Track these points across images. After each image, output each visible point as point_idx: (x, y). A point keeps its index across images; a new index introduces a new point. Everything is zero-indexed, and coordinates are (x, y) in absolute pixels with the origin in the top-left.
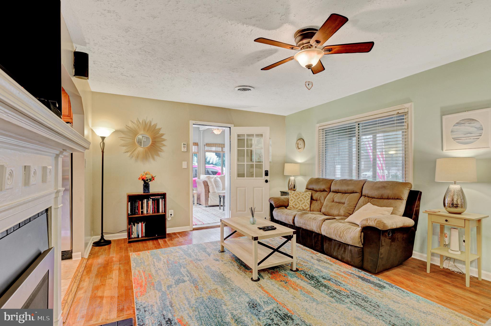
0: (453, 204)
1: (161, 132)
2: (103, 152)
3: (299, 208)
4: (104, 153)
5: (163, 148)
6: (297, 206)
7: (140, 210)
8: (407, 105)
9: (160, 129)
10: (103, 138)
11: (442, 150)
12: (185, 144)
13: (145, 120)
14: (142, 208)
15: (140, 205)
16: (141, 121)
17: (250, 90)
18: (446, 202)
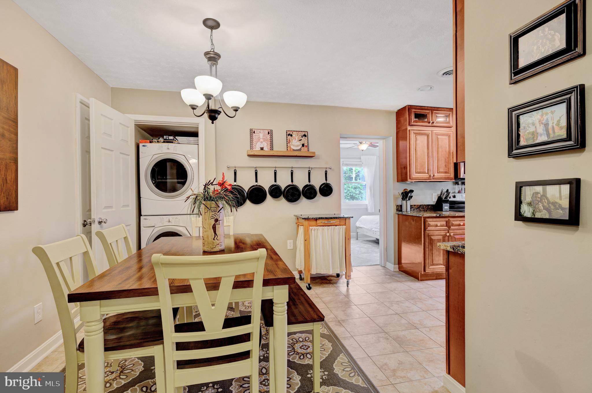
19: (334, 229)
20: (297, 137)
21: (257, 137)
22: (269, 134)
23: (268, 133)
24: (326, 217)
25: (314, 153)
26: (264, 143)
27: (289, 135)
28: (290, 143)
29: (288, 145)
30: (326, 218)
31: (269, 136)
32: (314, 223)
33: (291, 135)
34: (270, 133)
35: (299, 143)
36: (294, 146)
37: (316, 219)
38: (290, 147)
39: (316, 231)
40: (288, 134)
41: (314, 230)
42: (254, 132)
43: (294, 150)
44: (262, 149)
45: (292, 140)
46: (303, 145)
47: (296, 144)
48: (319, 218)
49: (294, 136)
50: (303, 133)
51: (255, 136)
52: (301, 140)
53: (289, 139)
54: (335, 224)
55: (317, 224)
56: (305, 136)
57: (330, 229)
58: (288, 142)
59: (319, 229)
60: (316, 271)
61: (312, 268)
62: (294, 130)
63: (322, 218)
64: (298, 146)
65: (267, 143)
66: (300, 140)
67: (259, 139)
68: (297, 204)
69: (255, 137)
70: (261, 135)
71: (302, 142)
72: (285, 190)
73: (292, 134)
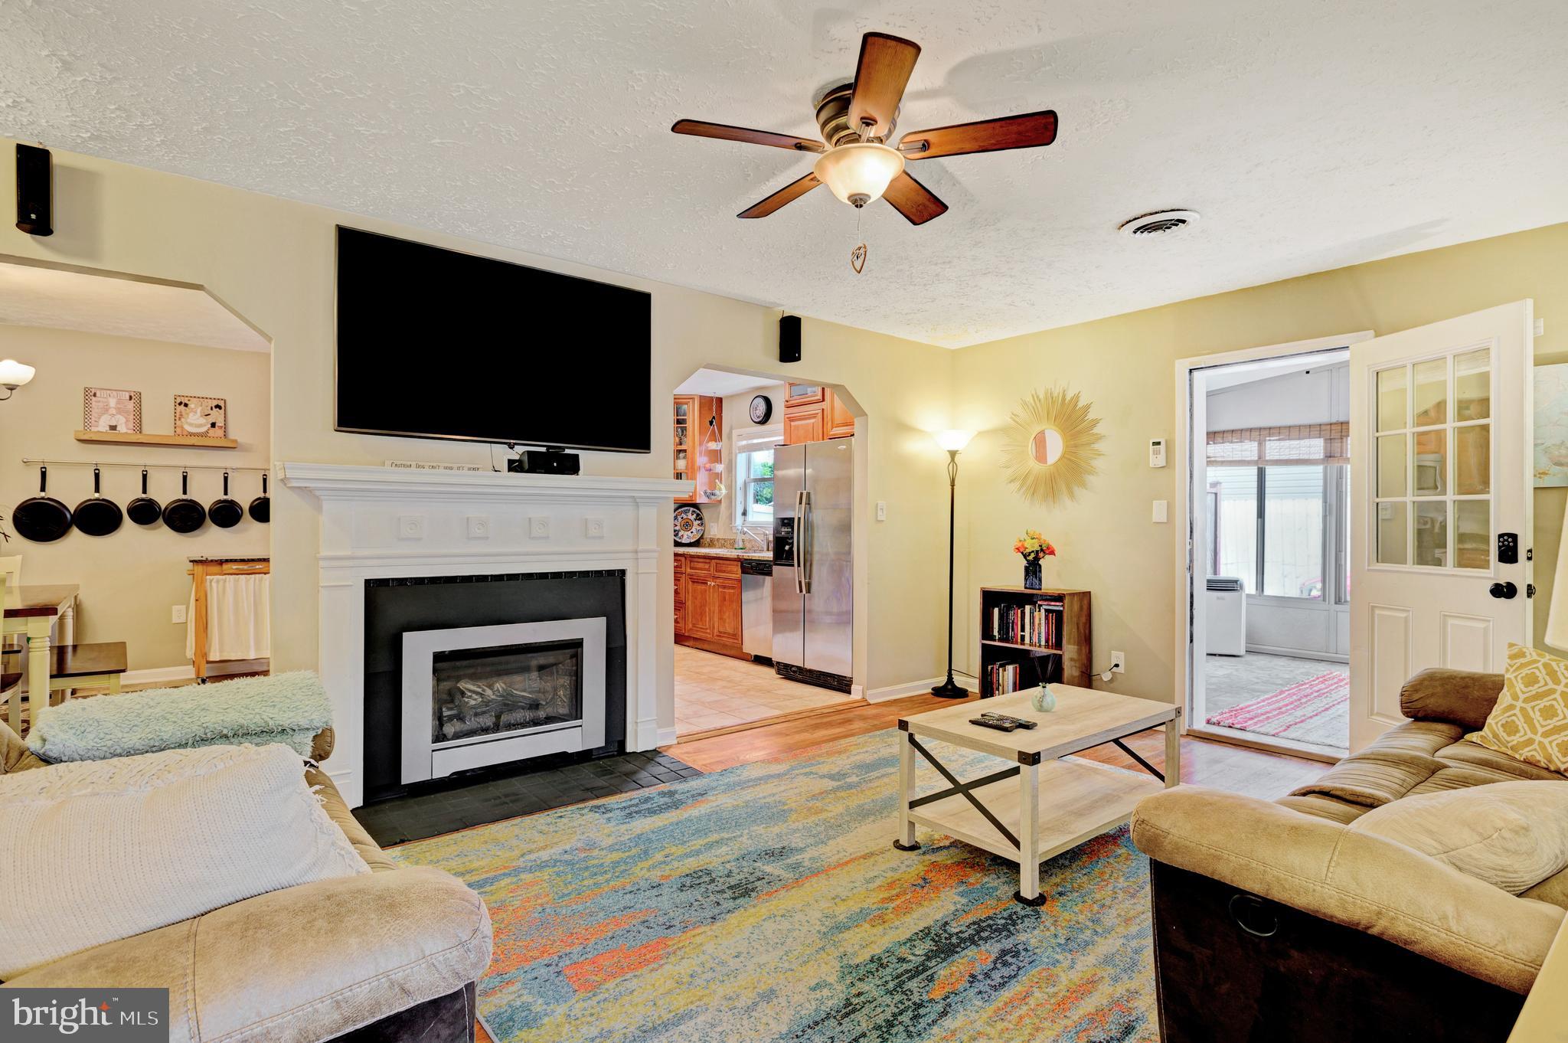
1: (1091, 416)
2: (953, 486)
4: (955, 487)
5: (1094, 463)
7: (1020, 633)
9: (1088, 407)
10: (953, 454)
12: (1159, 443)
13: (1051, 389)
14: (1023, 630)
15: (1019, 619)
16: (1041, 396)
17: (1183, 222)
19: (261, 580)
20: (200, 408)
21: (101, 404)
22: (133, 401)
23: (128, 398)
24: (242, 558)
25: (235, 441)
26: (119, 416)
27: (180, 404)
28: (183, 420)
29: (178, 422)
30: (243, 561)
31: (131, 405)
32: (216, 568)
33: (186, 405)
34: (136, 398)
35: (205, 421)
36: (191, 425)
37: (221, 562)
38: (182, 427)
39: (221, 583)
40: (178, 402)
41: (218, 581)
42: (95, 395)
43: (191, 434)
44: (113, 428)
45: (188, 414)
46: (213, 425)
47: (195, 421)
48: (227, 561)
49: (192, 405)
50: (215, 403)
51: (96, 402)
52: (209, 415)
53: (181, 412)
54: (262, 571)
55: (222, 571)
56: (218, 407)
57: (253, 579)
58: (178, 417)
59: (228, 580)
60: (220, 656)
61: (212, 650)
62: (193, 395)
63: (231, 561)
64: (201, 426)
65: (126, 418)
66: (206, 415)
67: (106, 410)
68: (198, 536)
69: (97, 404)
70: (112, 402)
71: (211, 420)
72: (166, 508)
73: (187, 402)
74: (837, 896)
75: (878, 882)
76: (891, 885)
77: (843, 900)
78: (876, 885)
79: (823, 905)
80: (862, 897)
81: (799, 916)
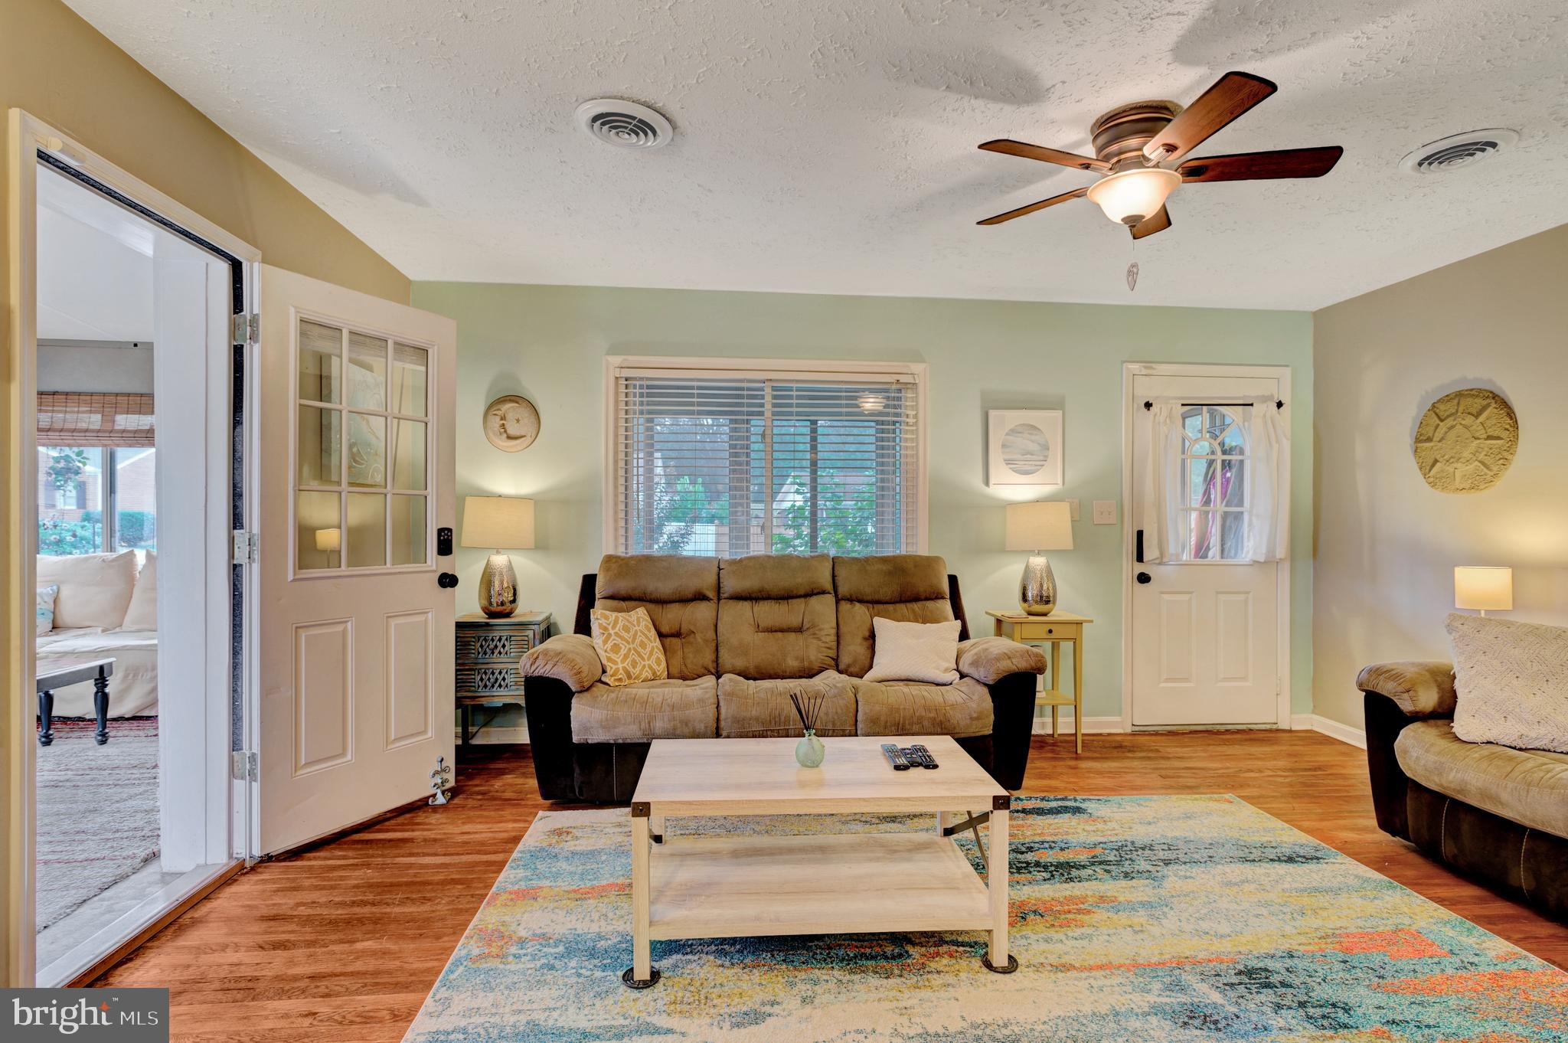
0: (1041, 597)
3: (643, 676)
6: (637, 671)
8: (917, 368)
11: (987, 483)
18: (1030, 595)
74: (1136, 932)
75: (1078, 932)
76: (1067, 924)
77: (1130, 926)
78: (1083, 930)
79: (1156, 930)
80: (1108, 923)
81: (1188, 928)
